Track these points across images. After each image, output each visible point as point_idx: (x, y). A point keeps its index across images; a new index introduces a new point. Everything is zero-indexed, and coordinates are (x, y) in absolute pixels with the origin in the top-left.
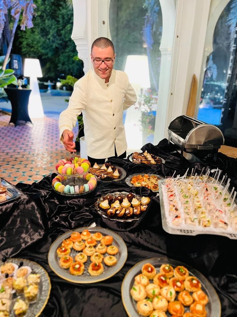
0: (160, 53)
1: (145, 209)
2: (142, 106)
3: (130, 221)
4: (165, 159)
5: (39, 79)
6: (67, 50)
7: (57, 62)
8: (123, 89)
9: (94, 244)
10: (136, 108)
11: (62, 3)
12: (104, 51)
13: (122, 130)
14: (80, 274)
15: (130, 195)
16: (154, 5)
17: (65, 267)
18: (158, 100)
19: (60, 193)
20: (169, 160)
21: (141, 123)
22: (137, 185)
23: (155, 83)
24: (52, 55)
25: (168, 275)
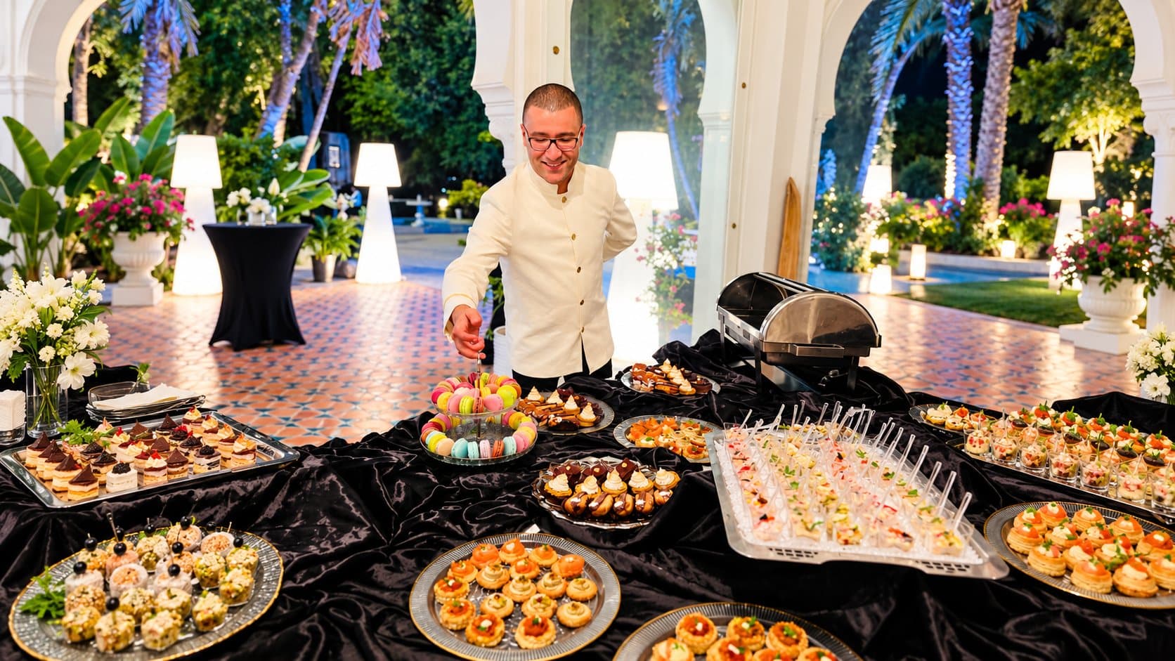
0: (699, 124)
1: (666, 500)
2: (657, 254)
3: (624, 527)
4: (718, 382)
5: (392, 191)
6: (463, 118)
7: (437, 146)
8: (604, 208)
9: (533, 574)
10: (640, 259)
11: (448, 6)
12: (556, 118)
13: (599, 307)
14: (495, 643)
15: (624, 465)
16: (681, 10)
17: (454, 627)
18: (700, 238)
19: (441, 457)
20: (729, 385)
21: (655, 296)
22: (644, 442)
23: (690, 198)
24: (426, 131)
25: (751, 644)
